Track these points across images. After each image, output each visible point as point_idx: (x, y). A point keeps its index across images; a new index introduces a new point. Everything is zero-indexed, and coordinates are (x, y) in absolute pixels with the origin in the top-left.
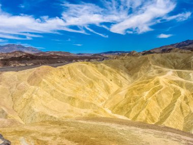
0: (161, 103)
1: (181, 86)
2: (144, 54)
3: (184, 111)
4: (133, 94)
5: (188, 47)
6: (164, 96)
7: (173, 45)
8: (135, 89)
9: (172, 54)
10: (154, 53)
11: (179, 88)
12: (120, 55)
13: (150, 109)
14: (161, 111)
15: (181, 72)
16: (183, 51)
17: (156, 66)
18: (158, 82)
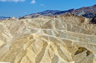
0: (35, 51)
1: (47, 39)
2: (20, 19)
3: (51, 55)
4: (15, 47)
5: (48, 14)
6: (37, 46)
7: (38, 13)
8: (16, 43)
9: (39, 18)
10: (26, 18)
11: (46, 40)
12: (2, 20)
13: (29, 56)
14: (36, 56)
15: (46, 30)
16: (46, 17)
17: (30, 27)
18: (32, 37)
